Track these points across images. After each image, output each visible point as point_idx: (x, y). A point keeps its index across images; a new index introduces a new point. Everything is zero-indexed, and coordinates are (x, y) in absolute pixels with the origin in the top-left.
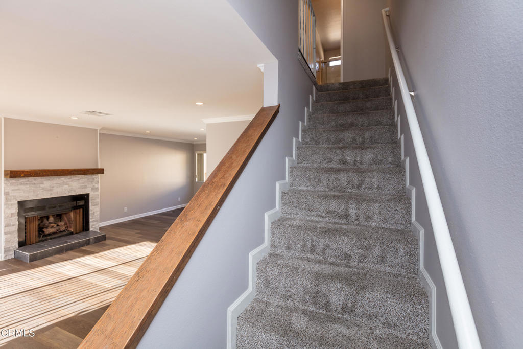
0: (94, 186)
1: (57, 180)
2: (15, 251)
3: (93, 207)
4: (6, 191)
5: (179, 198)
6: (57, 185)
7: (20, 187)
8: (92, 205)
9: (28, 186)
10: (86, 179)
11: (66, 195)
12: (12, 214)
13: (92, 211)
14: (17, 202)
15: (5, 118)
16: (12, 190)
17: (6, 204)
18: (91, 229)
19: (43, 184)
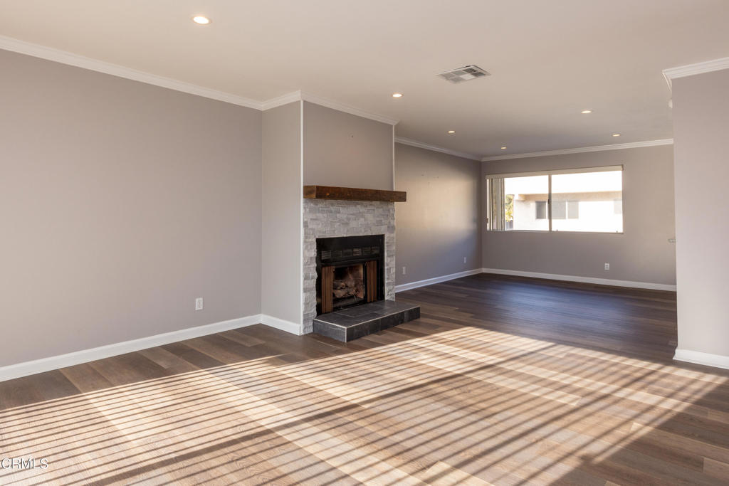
0: (390, 222)
1: (354, 208)
2: (314, 321)
3: (389, 259)
4: (306, 220)
5: (465, 258)
6: (354, 217)
7: (318, 215)
8: (389, 256)
9: (325, 215)
10: (382, 210)
11: (361, 235)
12: (311, 258)
13: (387, 265)
14: (315, 240)
15: (304, 102)
16: (311, 219)
17: (305, 242)
18: (386, 298)
19: (339, 213)
